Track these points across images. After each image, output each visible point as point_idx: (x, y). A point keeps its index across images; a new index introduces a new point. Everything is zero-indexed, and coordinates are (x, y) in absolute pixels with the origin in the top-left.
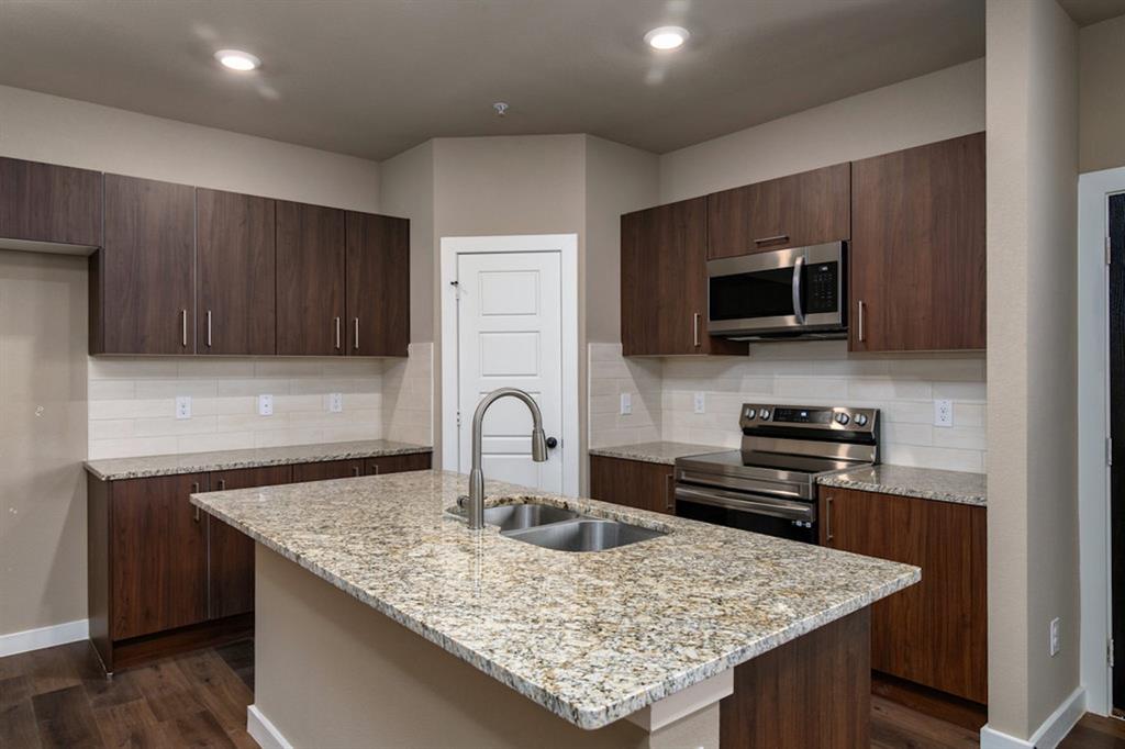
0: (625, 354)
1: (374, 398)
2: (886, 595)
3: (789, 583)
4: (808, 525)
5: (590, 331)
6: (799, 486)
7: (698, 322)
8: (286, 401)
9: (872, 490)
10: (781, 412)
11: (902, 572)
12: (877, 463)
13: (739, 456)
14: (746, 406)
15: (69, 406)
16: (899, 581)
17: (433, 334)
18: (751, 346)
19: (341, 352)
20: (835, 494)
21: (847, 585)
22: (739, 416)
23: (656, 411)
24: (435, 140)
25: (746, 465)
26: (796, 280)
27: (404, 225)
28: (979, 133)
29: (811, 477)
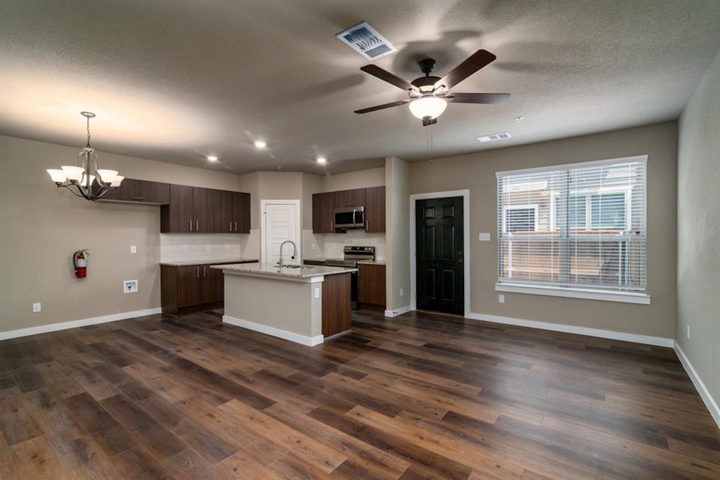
0: (314, 233)
1: (239, 246)
5: (304, 227)
7: (332, 225)
8: (213, 246)
10: (354, 248)
12: (374, 259)
13: (343, 259)
14: (345, 247)
15: (154, 248)
17: (259, 227)
19: (231, 232)
22: (343, 249)
23: (322, 248)
24: (259, 172)
26: (354, 214)
27: (249, 194)
28: (382, 187)
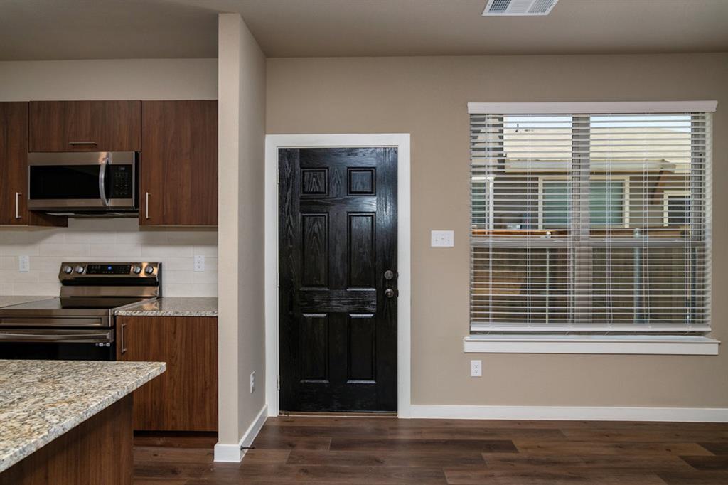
2: (139, 386)
3: (62, 395)
4: (108, 345)
6: (101, 319)
7: (19, 199)
9: (152, 315)
10: (91, 267)
11: (152, 368)
12: (160, 297)
13: (58, 302)
14: (64, 264)
16: (149, 375)
18: (69, 219)
20: (127, 321)
21: (110, 386)
22: (58, 272)
25: (64, 308)
26: (102, 176)
29: (111, 312)
